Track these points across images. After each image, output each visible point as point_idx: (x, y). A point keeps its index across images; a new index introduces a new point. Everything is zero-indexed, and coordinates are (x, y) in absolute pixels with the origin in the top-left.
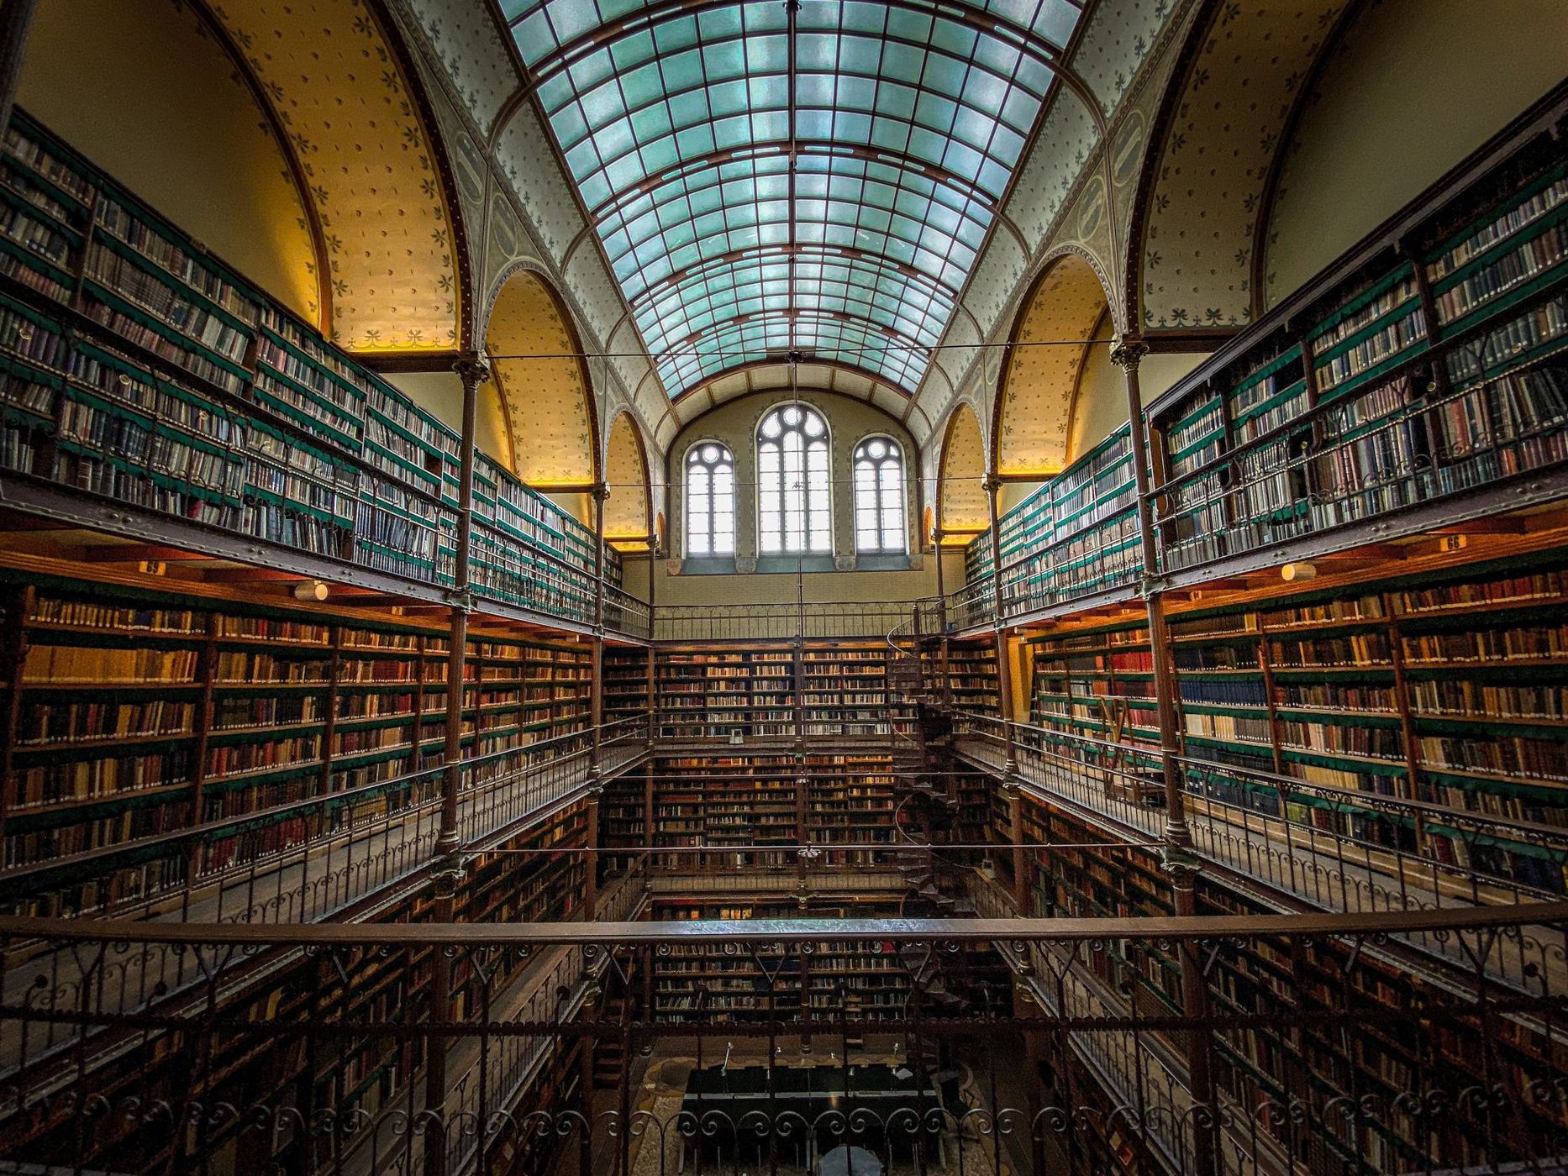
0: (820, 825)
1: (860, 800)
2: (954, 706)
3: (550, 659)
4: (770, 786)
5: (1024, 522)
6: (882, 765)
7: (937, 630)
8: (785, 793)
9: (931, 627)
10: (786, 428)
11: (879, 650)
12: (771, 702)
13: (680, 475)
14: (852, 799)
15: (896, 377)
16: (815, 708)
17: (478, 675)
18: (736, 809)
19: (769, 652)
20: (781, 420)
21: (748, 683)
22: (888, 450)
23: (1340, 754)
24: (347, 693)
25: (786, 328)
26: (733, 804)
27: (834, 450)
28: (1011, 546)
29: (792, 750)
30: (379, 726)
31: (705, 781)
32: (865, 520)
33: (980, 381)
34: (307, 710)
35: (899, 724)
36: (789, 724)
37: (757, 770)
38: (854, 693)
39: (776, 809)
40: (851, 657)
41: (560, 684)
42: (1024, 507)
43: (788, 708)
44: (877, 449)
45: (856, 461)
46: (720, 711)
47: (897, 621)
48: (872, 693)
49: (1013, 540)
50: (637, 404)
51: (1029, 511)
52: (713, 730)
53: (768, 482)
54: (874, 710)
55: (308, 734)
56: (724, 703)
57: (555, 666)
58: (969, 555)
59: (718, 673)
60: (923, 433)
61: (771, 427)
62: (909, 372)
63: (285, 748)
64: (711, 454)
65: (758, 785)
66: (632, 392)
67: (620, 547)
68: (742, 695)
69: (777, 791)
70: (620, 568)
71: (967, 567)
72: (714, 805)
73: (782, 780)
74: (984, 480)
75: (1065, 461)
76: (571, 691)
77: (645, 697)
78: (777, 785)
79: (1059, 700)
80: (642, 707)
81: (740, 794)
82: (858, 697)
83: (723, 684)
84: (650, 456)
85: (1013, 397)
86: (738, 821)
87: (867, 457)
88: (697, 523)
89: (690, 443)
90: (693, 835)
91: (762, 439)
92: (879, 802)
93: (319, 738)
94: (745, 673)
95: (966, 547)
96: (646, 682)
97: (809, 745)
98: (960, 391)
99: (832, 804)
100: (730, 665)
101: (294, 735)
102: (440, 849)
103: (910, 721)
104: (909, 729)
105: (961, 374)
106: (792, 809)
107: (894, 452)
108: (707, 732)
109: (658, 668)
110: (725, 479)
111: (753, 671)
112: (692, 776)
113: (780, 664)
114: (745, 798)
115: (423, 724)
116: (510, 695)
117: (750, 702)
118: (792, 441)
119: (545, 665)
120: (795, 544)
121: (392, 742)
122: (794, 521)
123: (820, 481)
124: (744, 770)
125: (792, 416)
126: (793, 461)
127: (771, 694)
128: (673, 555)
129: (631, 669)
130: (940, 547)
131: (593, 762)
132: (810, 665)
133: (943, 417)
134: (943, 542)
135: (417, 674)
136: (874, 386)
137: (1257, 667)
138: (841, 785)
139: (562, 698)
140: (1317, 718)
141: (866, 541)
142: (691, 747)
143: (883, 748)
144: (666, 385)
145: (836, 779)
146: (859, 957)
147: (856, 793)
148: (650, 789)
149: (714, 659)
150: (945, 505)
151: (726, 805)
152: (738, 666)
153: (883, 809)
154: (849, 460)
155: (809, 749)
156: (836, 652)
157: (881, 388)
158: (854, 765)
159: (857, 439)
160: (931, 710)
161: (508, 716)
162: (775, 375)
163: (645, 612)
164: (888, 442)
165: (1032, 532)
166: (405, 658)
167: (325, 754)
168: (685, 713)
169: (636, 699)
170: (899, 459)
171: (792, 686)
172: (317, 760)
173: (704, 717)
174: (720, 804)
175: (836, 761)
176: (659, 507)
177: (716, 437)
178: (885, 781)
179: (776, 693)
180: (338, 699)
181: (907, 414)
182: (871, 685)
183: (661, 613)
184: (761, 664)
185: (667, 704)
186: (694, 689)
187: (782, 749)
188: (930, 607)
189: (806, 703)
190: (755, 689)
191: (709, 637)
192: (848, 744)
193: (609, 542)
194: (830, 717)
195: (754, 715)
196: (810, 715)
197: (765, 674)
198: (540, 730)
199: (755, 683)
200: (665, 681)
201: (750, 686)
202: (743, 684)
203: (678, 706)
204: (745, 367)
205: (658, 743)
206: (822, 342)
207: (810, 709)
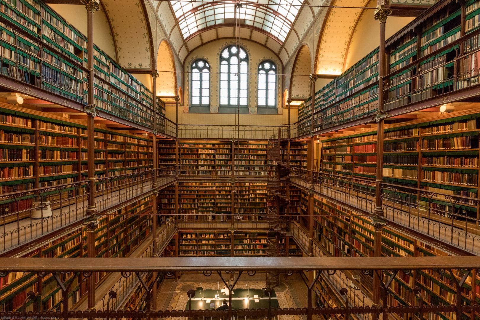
0: (239, 207)
1: (254, 199)
2: (291, 166)
3: (136, 143)
4: (222, 193)
5: (324, 96)
6: (263, 186)
7: (286, 137)
8: (227, 195)
9: (285, 136)
10: (231, 55)
11: (264, 145)
12: (223, 163)
13: (188, 72)
14: (251, 198)
16: (240, 165)
17: (106, 146)
18: (209, 201)
19: (223, 144)
20: (229, 51)
22: (271, 67)
23: (447, 183)
24: (44, 150)
25: (232, 10)
26: (208, 199)
27: (251, 65)
28: (317, 105)
29: (230, 180)
30: (60, 164)
31: (197, 191)
32: (262, 94)
33: (312, 35)
34: (24, 156)
35: (270, 172)
36: (229, 171)
37: (217, 187)
38: (254, 160)
39: (224, 201)
40: (254, 147)
41: (141, 153)
42: (324, 89)
43: (229, 165)
44: (267, 66)
45: (259, 70)
46: (203, 166)
47: (272, 133)
48: (261, 161)
49: (318, 103)
50: (171, 39)
51: (327, 90)
52: (200, 173)
53: (224, 77)
54: (261, 167)
55: (26, 165)
56: (205, 163)
57: (139, 146)
58: (301, 110)
59: (203, 151)
60: (286, 60)
61: (226, 54)
63: (15, 171)
64: (201, 64)
65: (217, 193)
66: (168, 33)
67: (164, 100)
68: (212, 160)
69: (224, 195)
70: (165, 109)
71: (299, 114)
72: (201, 199)
73: (226, 191)
74: (311, 76)
75: (342, 70)
76: (146, 156)
77: (175, 160)
78: (224, 193)
79: (330, 164)
80: (174, 163)
81: (211, 195)
82: (256, 162)
83: (204, 156)
85: (325, 42)
86: (210, 205)
87: (263, 69)
88: (195, 92)
89: (192, 59)
90: (193, 209)
91: (221, 59)
92: (261, 199)
93: (31, 167)
94: (213, 152)
95: (299, 106)
96: (175, 154)
98: (303, 40)
99: (244, 200)
100: (207, 149)
101: (19, 165)
102: (88, 213)
103: (274, 171)
104: (274, 174)
105: (304, 33)
106: (230, 201)
107: (274, 66)
108: (198, 173)
109: (180, 149)
110: (206, 75)
111: (216, 151)
112: (193, 188)
113: (227, 149)
114: (212, 197)
115: (82, 164)
116: (120, 155)
117: (215, 162)
118: (234, 60)
119: (134, 145)
120: (234, 102)
121: (68, 171)
122: (234, 93)
123: (244, 77)
124: (212, 187)
125: (234, 50)
126: (234, 69)
127: (223, 160)
128: (185, 104)
129: (169, 149)
130: (290, 106)
131: (154, 182)
132: (238, 149)
133: (295, 52)
134: (291, 104)
135: (78, 144)
136: (268, 38)
137: (416, 150)
138: (248, 193)
139: (142, 158)
140: (439, 169)
141: (262, 102)
142: (192, 178)
143: (264, 180)
144: (183, 32)
145: (246, 191)
146: (251, 250)
147: (253, 196)
148: (178, 193)
149: (201, 146)
150: (293, 88)
151: (205, 199)
152: (211, 149)
153: (263, 202)
154: (256, 69)
155: (236, 180)
156: (248, 145)
157: (270, 39)
158: (253, 186)
159: (260, 60)
160: (283, 167)
161: (120, 163)
162: (227, 32)
163: (174, 126)
164: (272, 63)
165: (326, 100)
166: (72, 137)
167: (35, 174)
168: (190, 166)
169: (171, 160)
170: (275, 70)
171: (231, 157)
172: (32, 176)
173: (197, 168)
174: (203, 199)
175: (246, 185)
176: (180, 84)
177: (203, 58)
178: (264, 192)
179: (225, 160)
180: (40, 152)
181: (280, 51)
182: (261, 158)
183: (180, 127)
184: (219, 149)
185: (183, 162)
186: (193, 157)
187: (226, 180)
188: (285, 128)
189: (236, 164)
190: (217, 158)
191: (199, 137)
192: (251, 179)
193: (159, 98)
194: (245, 169)
195: (216, 167)
196: (237, 168)
197: (221, 153)
198: (133, 169)
199: (217, 156)
200: (182, 154)
201: (214, 156)
202: (212, 156)
203: (187, 163)
204: (215, 26)
205: (180, 176)
206: (247, 17)
207: (237, 166)
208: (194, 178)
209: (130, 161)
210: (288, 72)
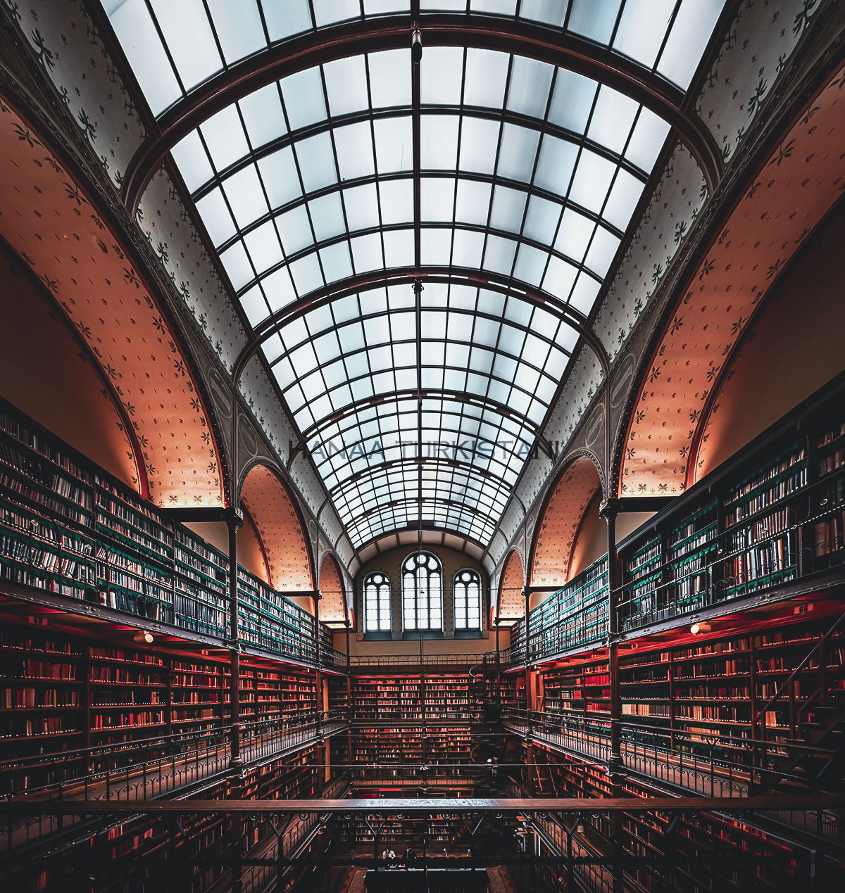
1: (454, 748)
4: (410, 741)
5: (542, 614)
6: (465, 732)
7: (494, 662)
8: (417, 744)
11: (465, 678)
12: (410, 703)
13: (362, 589)
14: (450, 747)
15: (477, 537)
16: (432, 706)
17: (255, 686)
18: (393, 751)
19: (409, 679)
20: (415, 561)
22: (472, 578)
23: (710, 720)
25: (416, 510)
26: (391, 749)
27: (444, 577)
28: (535, 625)
29: (420, 725)
31: (377, 739)
32: (459, 613)
33: (523, 537)
34: (153, 698)
35: (474, 713)
36: (419, 713)
37: (403, 734)
38: (452, 699)
39: (412, 751)
40: (451, 681)
42: (542, 605)
43: (419, 706)
44: (466, 577)
45: (455, 583)
46: (383, 707)
48: (461, 699)
49: (536, 622)
50: (337, 550)
51: (546, 607)
52: (381, 716)
53: (409, 594)
56: (386, 703)
58: (513, 632)
59: (383, 689)
60: (492, 568)
61: (410, 565)
62: (484, 534)
63: (142, 716)
64: (378, 579)
65: (404, 741)
66: (334, 544)
67: (331, 626)
68: (395, 700)
69: (413, 743)
70: (331, 637)
71: (511, 638)
72: (382, 749)
73: (415, 739)
74: (523, 590)
75: (566, 579)
77: (346, 701)
78: (413, 741)
79: (555, 701)
81: (395, 744)
82: (455, 701)
83: (385, 694)
84: (345, 580)
86: (394, 756)
87: (461, 581)
88: (371, 615)
89: (366, 573)
91: (405, 571)
92: (463, 748)
93: (162, 712)
94: (397, 689)
95: (511, 627)
96: (347, 694)
97: (429, 723)
98: (512, 544)
99: (440, 749)
100: (389, 685)
103: (479, 712)
104: (478, 716)
105: (513, 534)
106: (421, 751)
107: (475, 578)
108: (378, 716)
109: (352, 686)
110: (385, 592)
111: (401, 688)
112: (371, 736)
113: (415, 685)
114: (397, 746)
116: (274, 697)
117: (399, 703)
119: (293, 683)
120: (422, 625)
121: (208, 716)
122: (423, 614)
123: (436, 594)
124: (396, 734)
125: (422, 559)
127: (410, 699)
128: (359, 631)
129: (339, 686)
130: (498, 627)
131: (319, 728)
132: (430, 685)
133: (502, 559)
134: (499, 625)
135: (220, 684)
136: (465, 543)
137: (666, 679)
138: (444, 740)
141: (460, 624)
142: (370, 723)
143: (466, 724)
144: (353, 541)
145: (442, 738)
147: (452, 744)
148: (350, 742)
149: (381, 683)
150: (502, 605)
151: (388, 749)
152: (393, 685)
153: (466, 751)
154: (451, 582)
155: (428, 725)
156: (443, 679)
157: (469, 544)
158: (452, 732)
159: (456, 571)
160: (490, 707)
161: (274, 706)
162: (413, 536)
163: (345, 658)
164: (472, 574)
165: (546, 618)
166: (212, 676)
168: (366, 708)
169: (343, 702)
170: (477, 582)
171: (421, 696)
173: (376, 709)
174: (385, 749)
175: (442, 730)
176: (351, 606)
177: (381, 570)
178: (466, 739)
179: (412, 699)
180: (172, 693)
181: (483, 557)
182: (461, 695)
183: (351, 659)
184: (405, 685)
185: (358, 703)
186: (371, 697)
187: (415, 725)
188: (492, 656)
189: (427, 704)
190: (402, 697)
192: (448, 723)
193: (323, 623)
194: (440, 710)
195: (402, 709)
196: (429, 709)
197: (408, 690)
198: (292, 713)
199: (402, 694)
200: (356, 693)
201: (399, 695)
202: (396, 694)
203: (363, 704)
204: (396, 531)
205: (354, 721)
206: (437, 518)
207: (429, 706)
208: (373, 723)
209: (287, 703)
210: (494, 586)
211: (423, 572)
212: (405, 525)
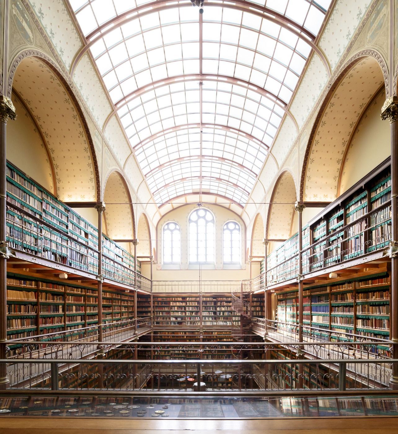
0: (208, 353)
3: (120, 298)
7: (248, 290)
10: (199, 217)
11: (229, 297)
12: (193, 314)
13: (161, 234)
15: (238, 201)
16: (207, 316)
19: (192, 297)
20: (197, 214)
21: (185, 307)
22: (235, 226)
24: (68, 305)
25: (199, 183)
27: (216, 226)
29: (198, 329)
32: (226, 251)
34: (60, 309)
36: (198, 321)
37: (187, 336)
38: (220, 312)
41: (123, 306)
43: (198, 316)
44: (231, 226)
45: (224, 230)
46: (175, 317)
47: (236, 288)
50: (147, 210)
52: (173, 323)
53: (193, 237)
54: (226, 317)
56: (177, 314)
57: (122, 300)
59: (174, 304)
60: (247, 222)
61: (194, 217)
62: (242, 199)
64: (172, 226)
65: (188, 341)
66: (145, 206)
67: (140, 260)
68: (183, 312)
70: (141, 268)
71: (261, 269)
73: (196, 339)
74: (263, 241)
75: (290, 235)
76: (126, 309)
77: (150, 312)
80: (149, 315)
83: (176, 308)
84: (151, 227)
85: (274, 213)
86: (181, 352)
87: (228, 229)
88: (167, 251)
89: (165, 222)
90: (167, 356)
91: (190, 221)
92: (228, 347)
93: (63, 317)
94: (184, 304)
95: (260, 262)
96: (150, 307)
97: (205, 328)
98: (258, 209)
100: (179, 302)
101: (58, 316)
103: (237, 321)
104: (239, 323)
107: (237, 227)
108: (171, 323)
109: (154, 302)
110: (177, 235)
111: (186, 304)
112: (166, 337)
113: (196, 301)
115: (87, 315)
116: (109, 309)
117: (185, 314)
119: (118, 299)
120: (202, 259)
122: (202, 251)
124: (183, 336)
125: (201, 213)
126: (201, 230)
127: (193, 312)
128: (159, 262)
129: (145, 302)
130: (251, 262)
131: (135, 330)
132: (206, 302)
133: (253, 216)
134: (252, 260)
135: (85, 301)
136: (230, 204)
139: (124, 311)
141: (226, 259)
142: (165, 328)
143: (230, 330)
144: (157, 202)
145: (213, 339)
148: (152, 341)
149: (172, 299)
150: (253, 247)
152: (182, 302)
154: (221, 229)
157: (233, 205)
159: (224, 222)
160: (245, 317)
161: (109, 315)
162: (195, 199)
163: (150, 282)
164: (235, 224)
166: (82, 296)
168: (163, 317)
169: (147, 312)
170: (239, 230)
172: (63, 323)
173: (170, 318)
175: (214, 333)
176: (154, 246)
177: (174, 220)
178: (230, 340)
180: (66, 307)
181: (242, 214)
183: (154, 283)
184: (189, 301)
185: (157, 314)
186: (166, 309)
187: (196, 329)
188: (247, 282)
189: (204, 315)
190: (187, 310)
191: (171, 292)
192: (217, 328)
194: (212, 319)
195: (187, 318)
196: (205, 319)
197: (191, 305)
198: (117, 320)
199: (187, 308)
200: (156, 307)
201: (185, 309)
202: (183, 308)
203: (161, 315)
204: (185, 195)
205: (154, 326)
206: (212, 187)
207: (205, 317)
208: (167, 328)
209: (115, 313)
211: (202, 222)
212: (191, 191)
